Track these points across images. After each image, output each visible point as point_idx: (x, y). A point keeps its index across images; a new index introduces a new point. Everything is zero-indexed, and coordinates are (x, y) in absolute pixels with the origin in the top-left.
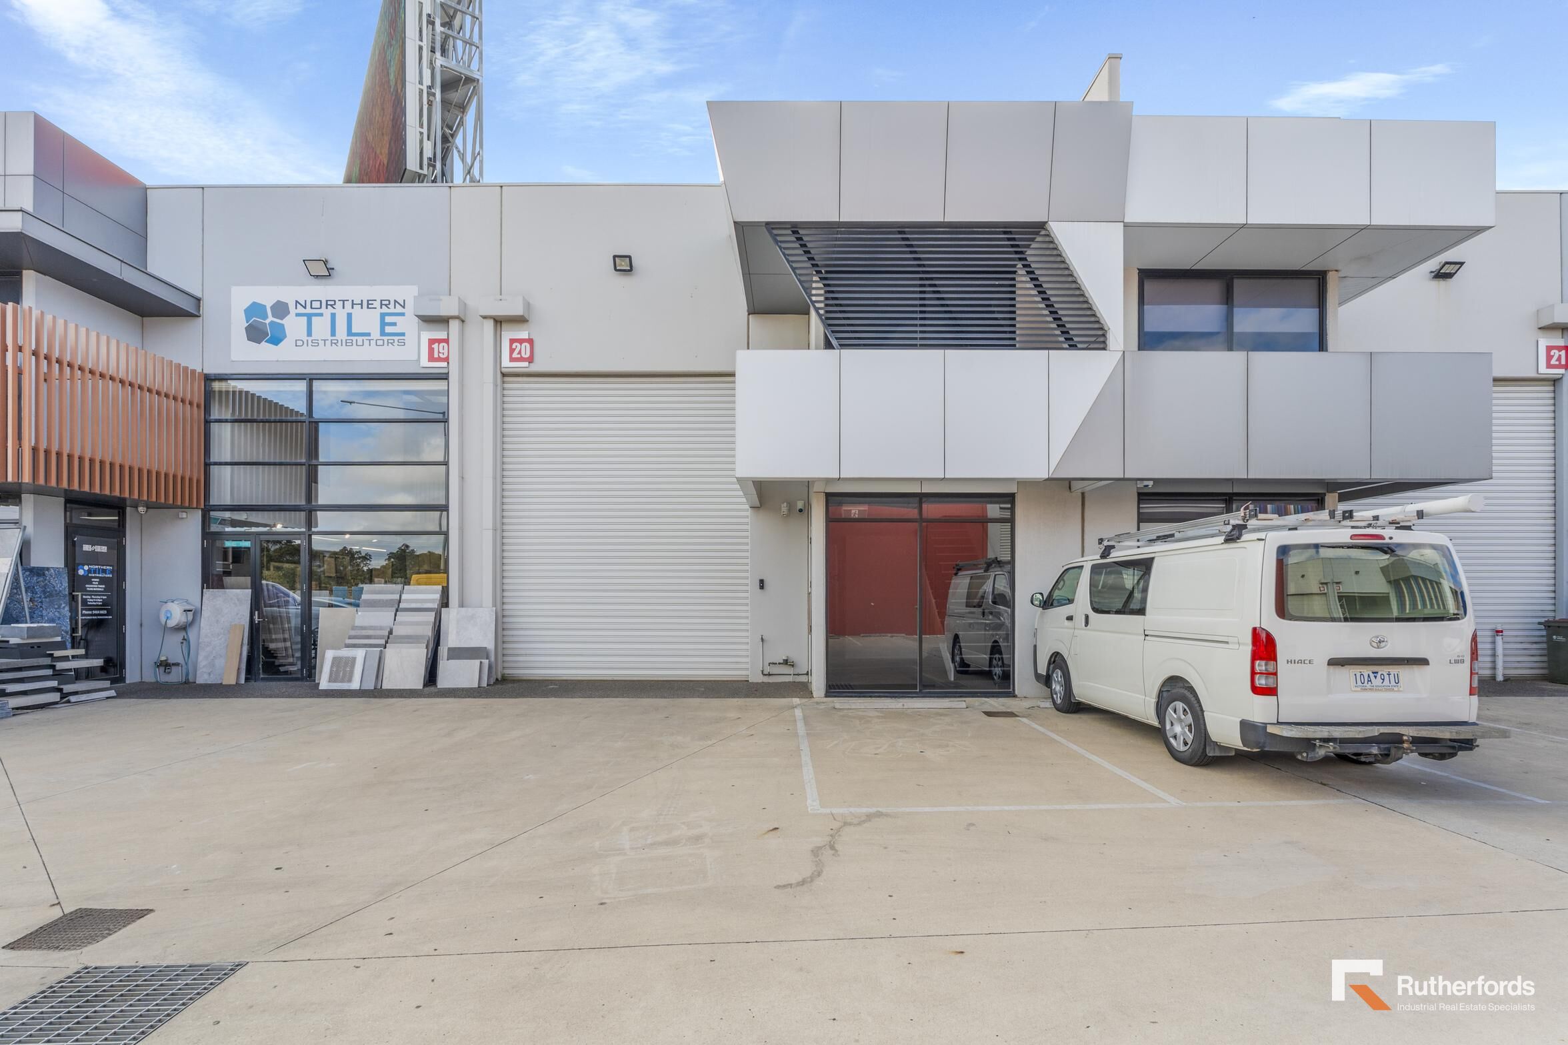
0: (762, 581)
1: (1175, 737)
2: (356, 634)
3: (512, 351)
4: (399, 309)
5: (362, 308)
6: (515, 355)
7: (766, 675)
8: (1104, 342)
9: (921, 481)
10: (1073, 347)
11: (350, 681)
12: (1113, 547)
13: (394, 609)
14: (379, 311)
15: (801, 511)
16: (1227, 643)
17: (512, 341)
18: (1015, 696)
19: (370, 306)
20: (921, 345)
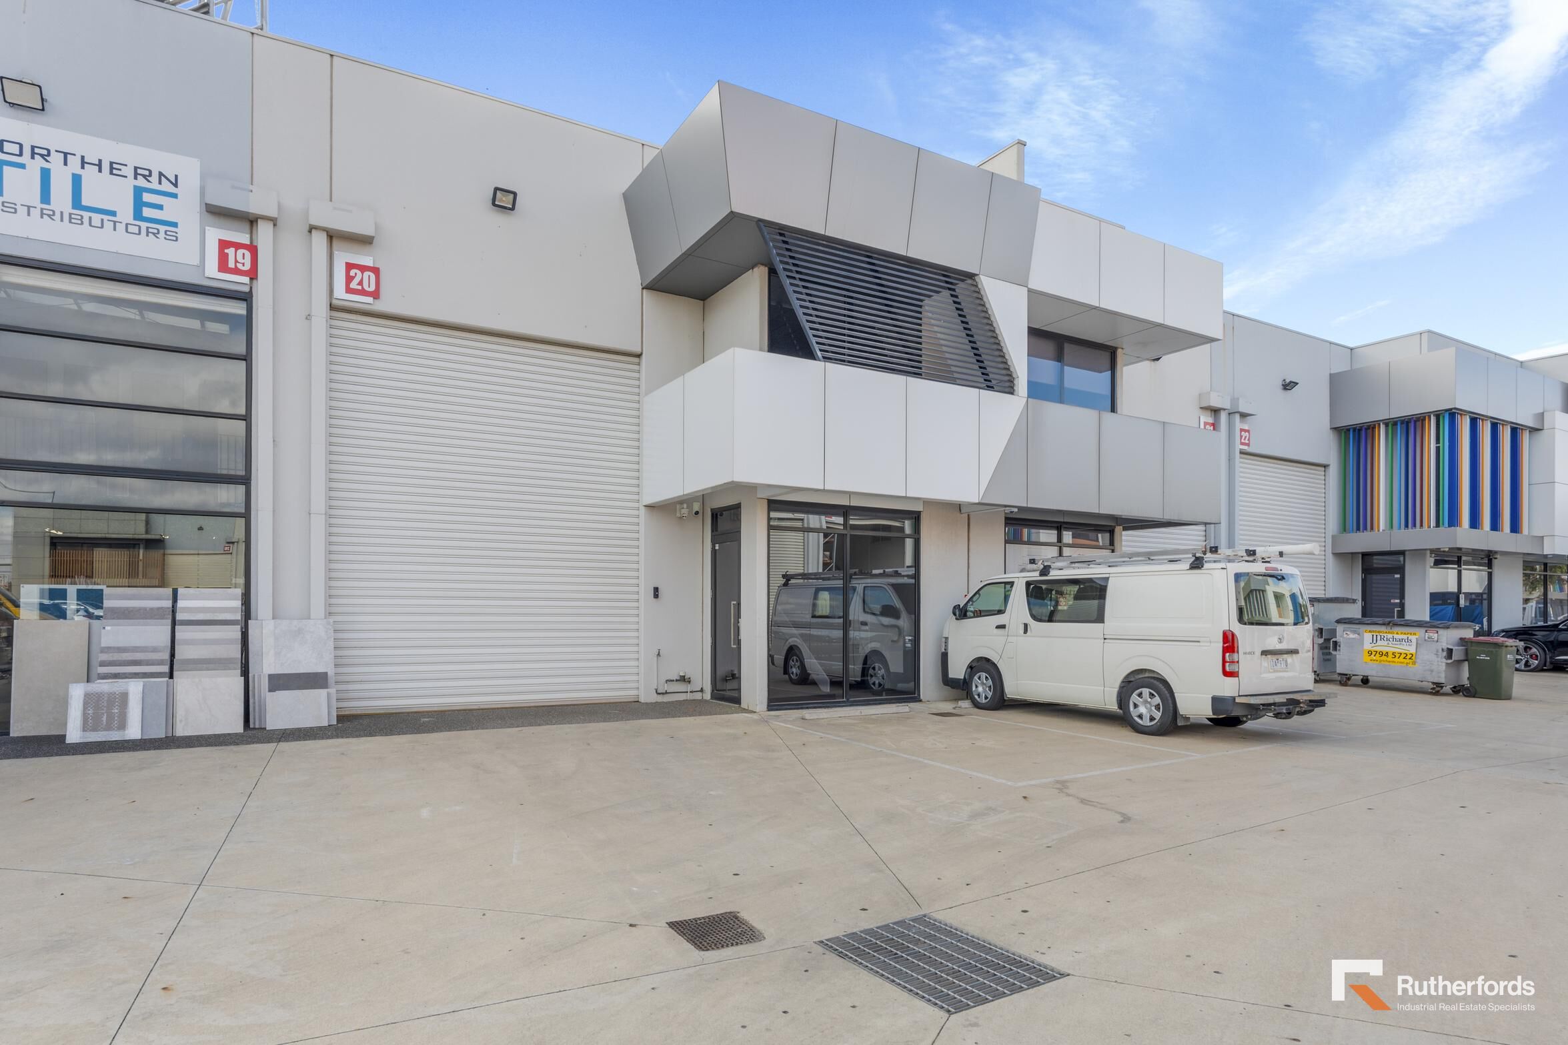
0: (656, 590)
1: (1140, 716)
2: (111, 659)
3: (349, 279)
4: (166, 187)
5: (100, 171)
6: (354, 285)
7: (659, 694)
8: (1012, 387)
9: (850, 494)
10: (990, 388)
11: (122, 726)
12: (1050, 567)
13: (169, 621)
14: (130, 183)
15: (697, 513)
16: (1199, 642)
17: (349, 266)
18: (921, 701)
19: (115, 172)
20: (849, 362)
